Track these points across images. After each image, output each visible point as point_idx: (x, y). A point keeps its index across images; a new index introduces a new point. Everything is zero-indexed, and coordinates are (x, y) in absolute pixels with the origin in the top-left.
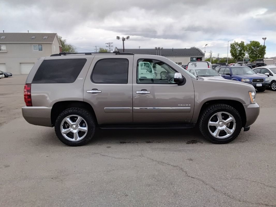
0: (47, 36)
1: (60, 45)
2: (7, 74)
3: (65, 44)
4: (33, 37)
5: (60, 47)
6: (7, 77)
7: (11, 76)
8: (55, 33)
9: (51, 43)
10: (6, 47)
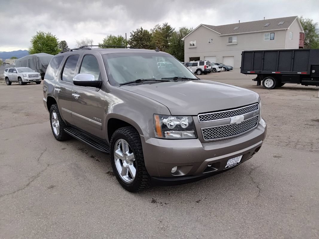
0: (283, 21)
1: (302, 30)
2: (227, 68)
3: (316, 28)
4: (267, 25)
5: (300, 33)
6: (228, 70)
7: (232, 69)
8: (296, 16)
9: (285, 29)
10: (237, 38)
